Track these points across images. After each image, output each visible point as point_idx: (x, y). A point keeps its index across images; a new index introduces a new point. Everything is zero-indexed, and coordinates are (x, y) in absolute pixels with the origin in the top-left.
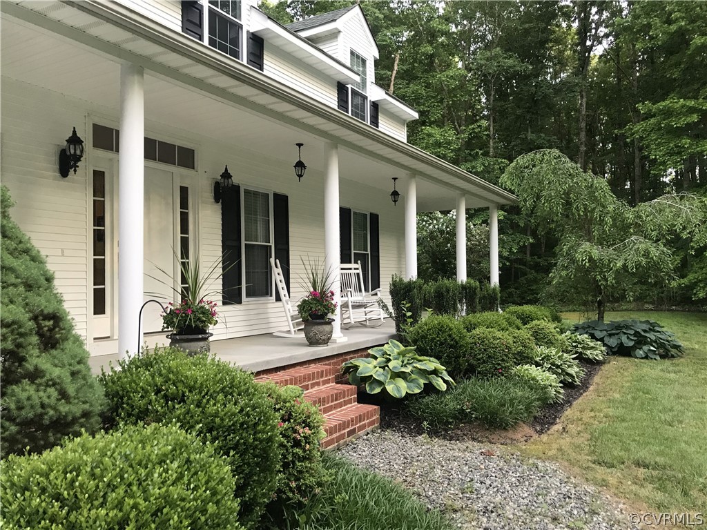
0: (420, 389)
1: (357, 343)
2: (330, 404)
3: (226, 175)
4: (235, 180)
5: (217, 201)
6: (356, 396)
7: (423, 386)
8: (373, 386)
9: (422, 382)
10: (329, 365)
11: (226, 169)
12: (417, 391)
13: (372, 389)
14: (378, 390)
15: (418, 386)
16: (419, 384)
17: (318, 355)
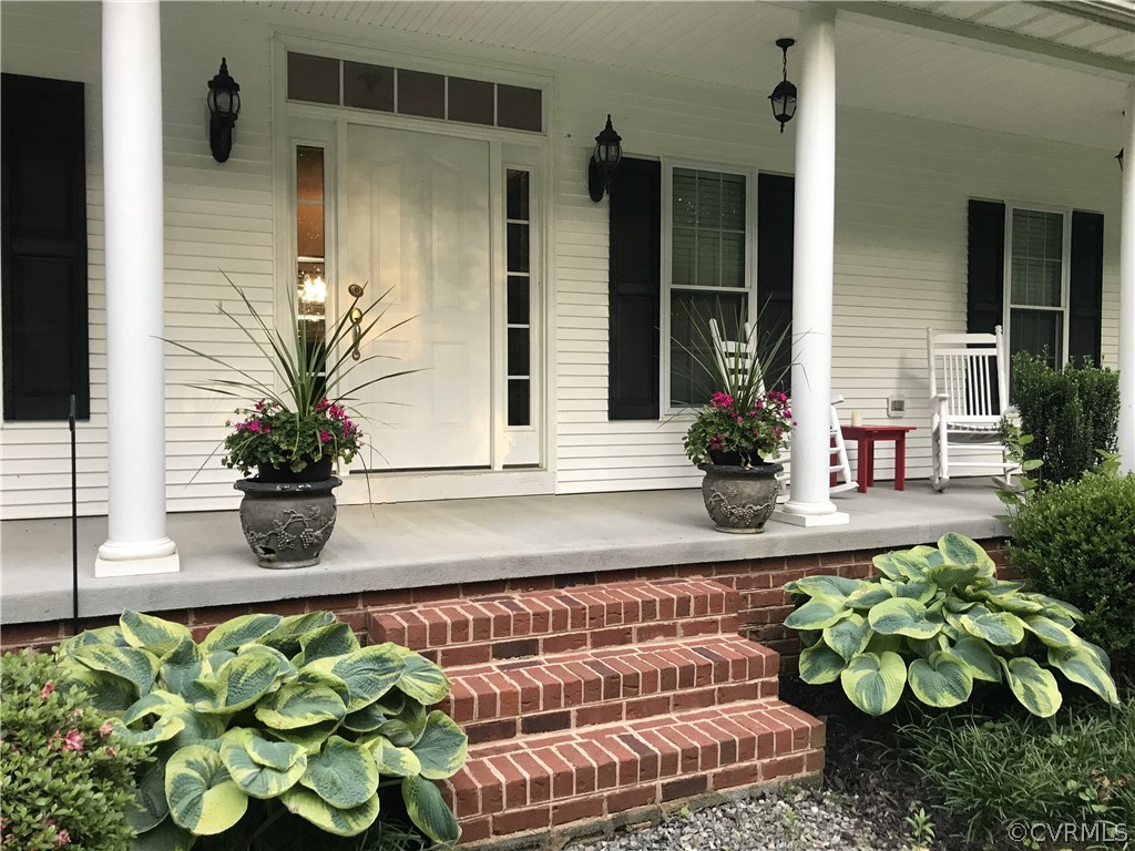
0: (958, 695)
1: (873, 533)
2: (659, 694)
3: (609, 137)
4: (632, 146)
5: (595, 196)
6: (775, 679)
7: (969, 690)
8: (821, 661)
9: (971, 673)
10: (728, 583)
11: (609, 124)
12: (948, 701)
13: (814, 671)
14: (825, 677)
15: (955, 687)
16: (959, 683)
17: (713, 554)
